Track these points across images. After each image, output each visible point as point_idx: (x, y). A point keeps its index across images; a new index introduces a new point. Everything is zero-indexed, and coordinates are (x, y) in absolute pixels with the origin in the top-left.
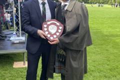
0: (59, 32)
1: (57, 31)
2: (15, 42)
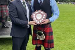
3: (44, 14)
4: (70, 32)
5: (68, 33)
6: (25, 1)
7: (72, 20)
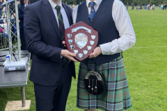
0: (91, 45)
1: (88, 44)
2: (10, 69)
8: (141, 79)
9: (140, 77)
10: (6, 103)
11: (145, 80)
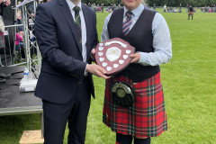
0: (123, 59)
2: (27, 90)
3: (128, 48)
4: (195, 94)
5: (189, 97)
6: (80, 5)
7: (201, 58)
8: (198, 103)
9: (196, 100)
10: (22, 133)
11: (203, 104)
